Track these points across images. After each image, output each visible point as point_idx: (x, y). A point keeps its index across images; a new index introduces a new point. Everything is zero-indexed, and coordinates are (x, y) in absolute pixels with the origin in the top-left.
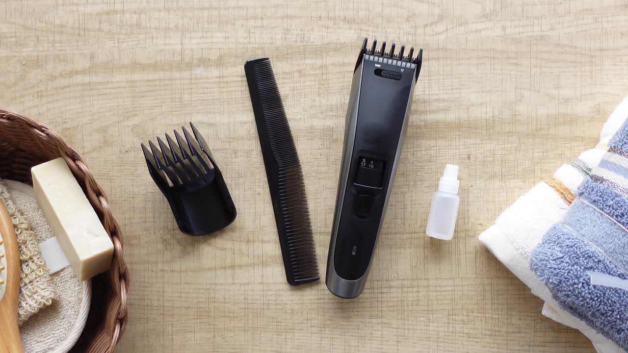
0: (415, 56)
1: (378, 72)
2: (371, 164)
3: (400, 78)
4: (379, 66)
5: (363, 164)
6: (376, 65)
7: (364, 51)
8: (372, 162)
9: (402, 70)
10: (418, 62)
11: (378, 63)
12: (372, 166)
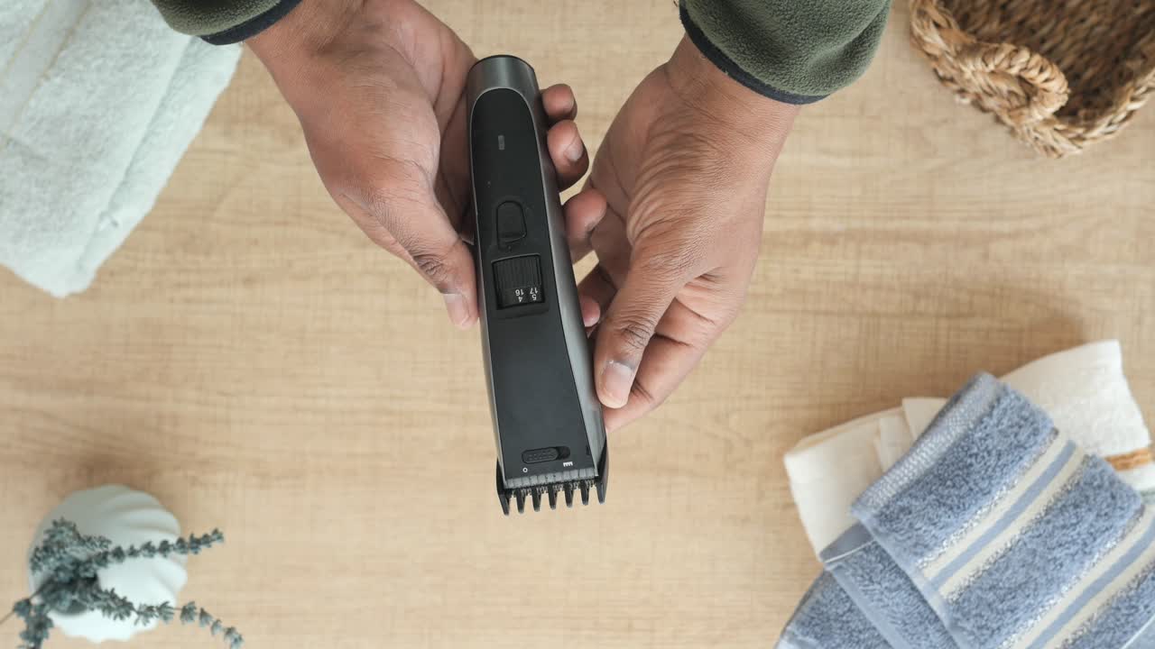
0: (513, 500)
1: (563, 454)
2: (520, 296)
3: (525, 455)
4: (565, 464)
5: (534, 291)
6: (571, 463)
7: (600, 480)
8: (520, 299)
9: (525, 470)
10: (504, 493)
11: (569, 469)
12: (518, 292)
